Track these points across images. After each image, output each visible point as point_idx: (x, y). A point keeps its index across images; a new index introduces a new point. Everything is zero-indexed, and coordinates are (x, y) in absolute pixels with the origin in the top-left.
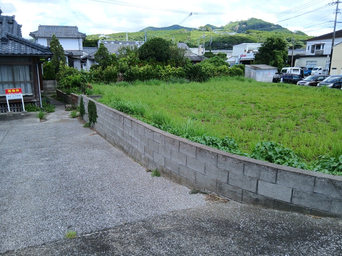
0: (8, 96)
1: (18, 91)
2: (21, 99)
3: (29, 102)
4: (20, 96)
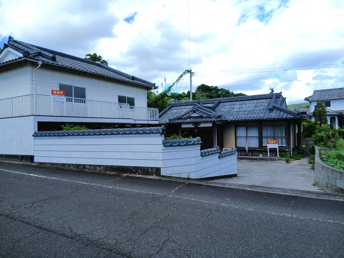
0: (269, 146)
1: (275, 142)
2: (277, 148)
3: (283, 151)
4: (276, 146)
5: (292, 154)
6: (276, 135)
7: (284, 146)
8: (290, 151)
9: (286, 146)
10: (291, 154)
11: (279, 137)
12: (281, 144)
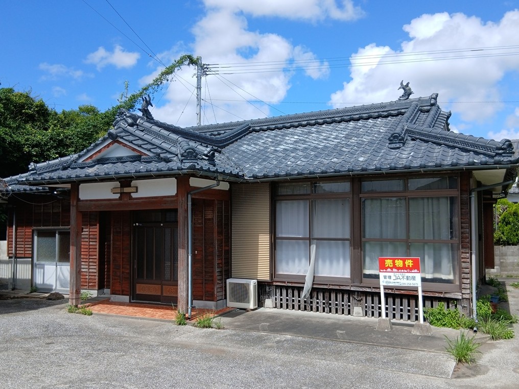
0: (385, 277)
1: (411, 265)
2: (416, 287)
4: (414, 278)
5: (475, 313)
6: (413, 236)
7: (444, 277)
8: (470, 300)
9: (451, 277)
10: (471, 312)
11: (425, 243)
12: (431, 270)
